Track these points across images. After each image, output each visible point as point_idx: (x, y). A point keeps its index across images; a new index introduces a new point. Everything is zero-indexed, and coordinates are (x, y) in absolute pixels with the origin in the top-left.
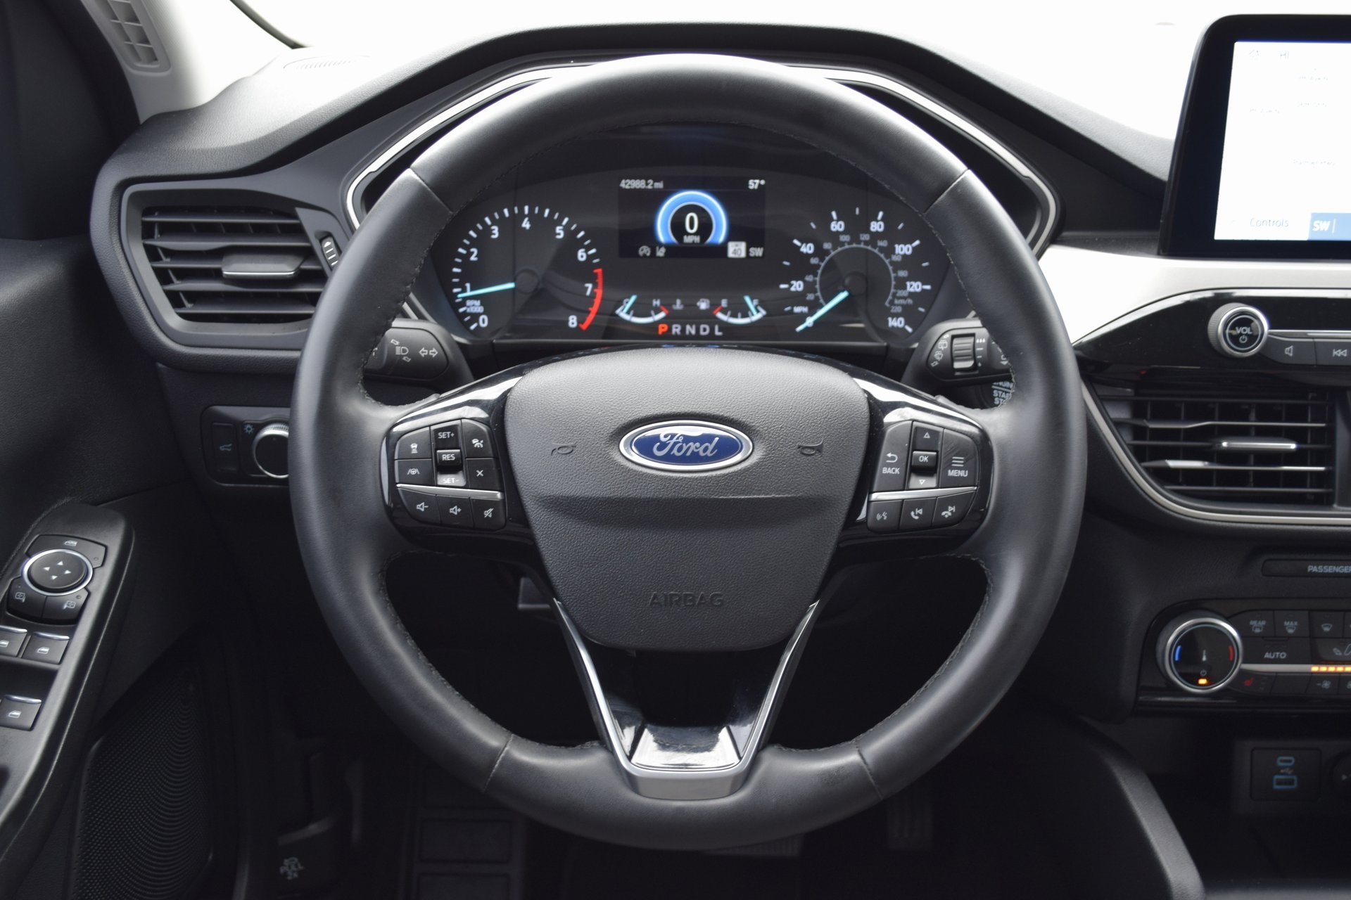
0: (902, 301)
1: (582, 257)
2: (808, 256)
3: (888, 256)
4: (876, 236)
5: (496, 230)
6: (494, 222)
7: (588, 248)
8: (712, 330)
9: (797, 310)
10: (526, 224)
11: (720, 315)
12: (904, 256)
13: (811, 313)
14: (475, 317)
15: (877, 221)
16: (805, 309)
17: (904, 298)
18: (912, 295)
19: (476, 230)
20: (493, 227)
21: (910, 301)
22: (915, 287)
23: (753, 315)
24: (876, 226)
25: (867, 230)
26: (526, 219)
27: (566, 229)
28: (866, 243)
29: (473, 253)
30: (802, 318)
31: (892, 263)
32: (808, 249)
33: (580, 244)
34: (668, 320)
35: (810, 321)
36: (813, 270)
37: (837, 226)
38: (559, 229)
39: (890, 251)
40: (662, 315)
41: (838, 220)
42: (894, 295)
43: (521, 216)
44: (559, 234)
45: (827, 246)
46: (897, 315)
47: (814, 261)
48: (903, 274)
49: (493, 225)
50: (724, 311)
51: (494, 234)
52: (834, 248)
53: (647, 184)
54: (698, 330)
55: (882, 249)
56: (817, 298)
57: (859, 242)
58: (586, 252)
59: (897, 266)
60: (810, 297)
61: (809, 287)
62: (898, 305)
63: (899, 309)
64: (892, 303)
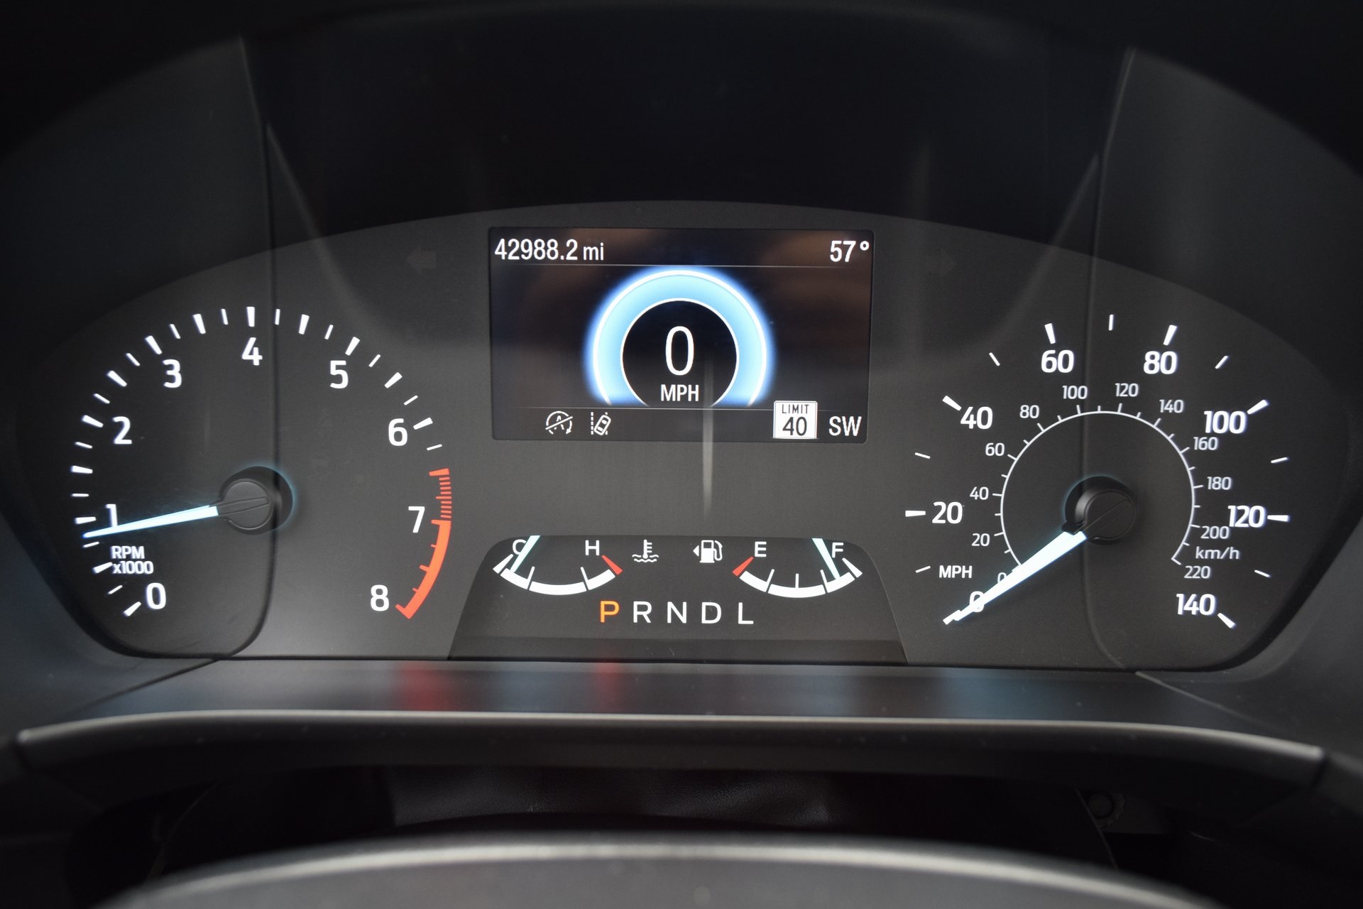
0: (1213, 553)
1: (398, 436)
2: (980, 437)
3: (1185, 441)
4: (1155, 387)
5: (175, 368)
6: (171, 348)
7: (410, 419)
8: (730, 614)
9: (947, 572)
10: (252, 354)
11: (748, 578)
12: (1227, 438)
13: (985, 582)
14: (135, 586)
15: (1162, 349)
16: (967, 572)
17: (1220, 545)
18: (1239, 537)
19: (125, 370)
20: (167, 362)
21: (1233, 553)
22: (1251, 516)
23: (830, 578)
24: (1158, 363)
25: (1135, 374)
26: (252, 340)
27: (354, 366)
28: (1130, 404)
29: (121, 425)
30: (958, 592)
31: (1194, 456)
32: (977, 419)
33: (391, 404)
34: (618, 591)
35: (978, 603)
36: (990, 472)
37: (1055, 362)
38: (334, 367)
39: (1191, 425)
40: (606, 577)
41: (1058, 347)
42: (1195, 537)
43: (240, 332)
44: (338, 379)
45: (1028, 412)
46: (1198, 588)
47: (994, 450)
48: (1219, 483)
49: (166, 355)
50: (759, 569)
51: (172, 379)
52: (1046, 419)
53: (563, 250)
54: (694, 613)
55: (1170, 421)
56: (998, 543)
57: (1112, 403)
58: (408, 425)
59: (1206, 464)
60: (981, 540)
61: (979, 516)
62: (1202, 562)
63: (1204, 573)
64: (1188, 556)
